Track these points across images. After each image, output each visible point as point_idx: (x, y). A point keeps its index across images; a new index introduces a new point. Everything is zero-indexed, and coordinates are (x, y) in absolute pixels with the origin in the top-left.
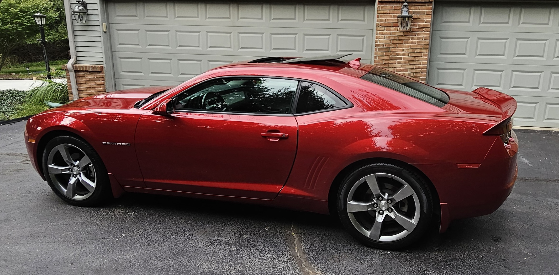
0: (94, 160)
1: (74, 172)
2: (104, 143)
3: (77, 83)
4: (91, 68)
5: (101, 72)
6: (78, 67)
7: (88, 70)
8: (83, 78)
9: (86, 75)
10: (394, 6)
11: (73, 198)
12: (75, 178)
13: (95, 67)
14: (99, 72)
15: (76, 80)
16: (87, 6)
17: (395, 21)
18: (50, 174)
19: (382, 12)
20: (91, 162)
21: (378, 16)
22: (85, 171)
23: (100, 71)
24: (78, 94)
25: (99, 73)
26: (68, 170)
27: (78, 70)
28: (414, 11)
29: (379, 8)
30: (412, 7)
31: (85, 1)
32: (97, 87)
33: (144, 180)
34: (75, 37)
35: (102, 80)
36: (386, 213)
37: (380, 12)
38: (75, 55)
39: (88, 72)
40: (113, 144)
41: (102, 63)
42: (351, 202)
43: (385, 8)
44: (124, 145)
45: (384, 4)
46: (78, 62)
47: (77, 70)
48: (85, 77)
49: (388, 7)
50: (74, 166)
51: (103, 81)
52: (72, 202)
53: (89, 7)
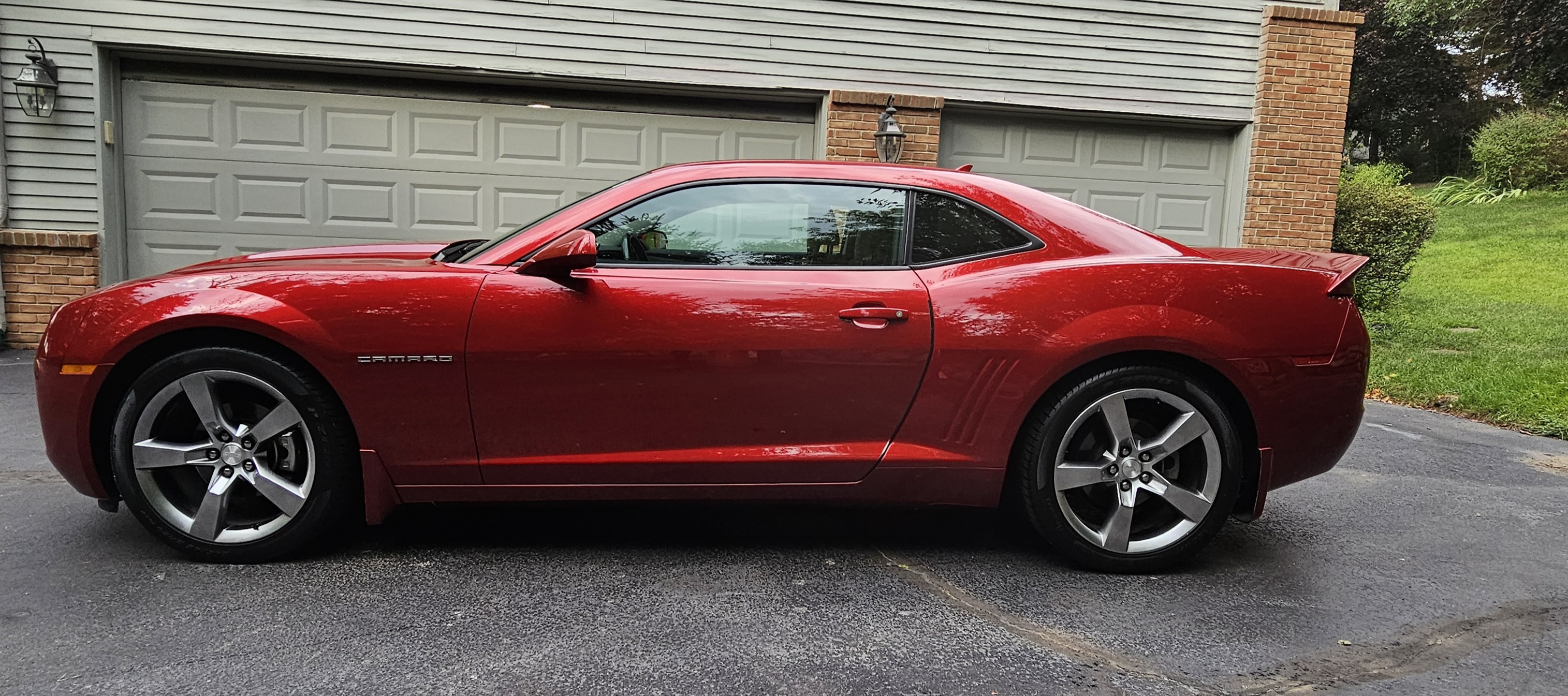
0: (316, 416)
1: (227, 457)
2: (363, 359)
3: (3, 282)
4: (58, 238)
5: (90, 250)
6: (13, 236)
7: (47, 244)
8: (25, 267)
9: (38, 258)
10: (863, 114)
11: (217, 540)
12: (229, 477)
13: (74, 238)
14: (82, 250)
15: (3, 273)
16: (59, 75)
17: (868, 145)
18: (136, 471)
19: (840, 124)
20: (300, 423)
21: (831, 134)
22: (265, 454)
23: (88, 247)
24: (6, 312)
25: (82, 254)
26: (204, 455)
27: (14, 243)
28: (904, 125)
29: (832, 117)
30: (900, 119)
31: (52, 60)
32: (71, 291)
33: (480, 461)
34: (9, 155)
35: (92, 272)
36: (1137, 485)
37: (834, 125)
38: (5, 205)
39: (48, 251)
40: (393, 359)
41: (93, 227)
42: (1063, 466)
43: (845, 117)
44: (429, 361)
45: (845, 108)
46: (13, 224)
47: (8, 244)
48: (35, 265)
49: (853, 115)
50: (231, 438)
51: (93, 277)
52: (211, 551)
53: (63, 75)
